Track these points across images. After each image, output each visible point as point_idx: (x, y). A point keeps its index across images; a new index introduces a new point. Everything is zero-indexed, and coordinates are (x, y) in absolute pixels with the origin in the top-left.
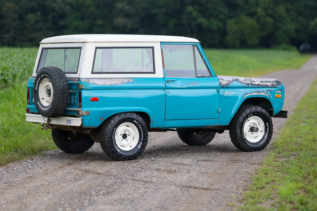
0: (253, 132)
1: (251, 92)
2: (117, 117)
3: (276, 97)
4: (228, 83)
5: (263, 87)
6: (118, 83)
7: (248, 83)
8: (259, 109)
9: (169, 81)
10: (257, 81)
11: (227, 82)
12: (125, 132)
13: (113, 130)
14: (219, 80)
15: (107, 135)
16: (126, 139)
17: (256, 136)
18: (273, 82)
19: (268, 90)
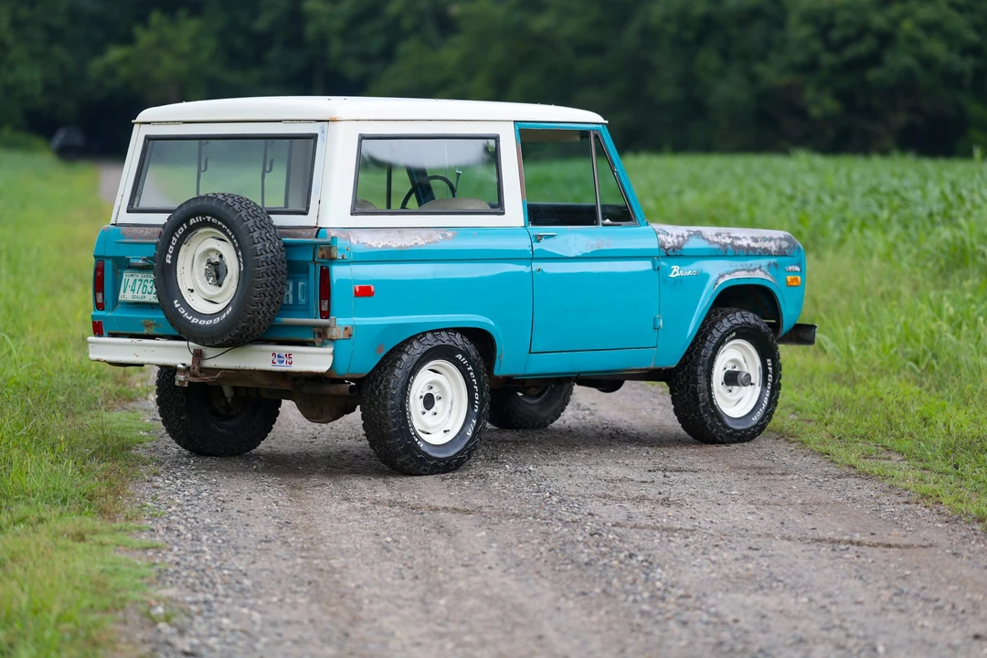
0: (730, 388)
1: (733, 269)
2: (415, 344)
3: (788, 285)
4: (679, 242)
5: (760, 256)
6: (421, 242)
7: (726, 245)
8: (751, 318)
9: (541, 236)
10: (745, 237)
11: (675, 241)
12: (431, 388)
13: (408, 382)
14: (657, 233)
15: (392, 399)
16: (433, 410)
17: (738, 397)
18: (781, 239)
19: (769, 265)
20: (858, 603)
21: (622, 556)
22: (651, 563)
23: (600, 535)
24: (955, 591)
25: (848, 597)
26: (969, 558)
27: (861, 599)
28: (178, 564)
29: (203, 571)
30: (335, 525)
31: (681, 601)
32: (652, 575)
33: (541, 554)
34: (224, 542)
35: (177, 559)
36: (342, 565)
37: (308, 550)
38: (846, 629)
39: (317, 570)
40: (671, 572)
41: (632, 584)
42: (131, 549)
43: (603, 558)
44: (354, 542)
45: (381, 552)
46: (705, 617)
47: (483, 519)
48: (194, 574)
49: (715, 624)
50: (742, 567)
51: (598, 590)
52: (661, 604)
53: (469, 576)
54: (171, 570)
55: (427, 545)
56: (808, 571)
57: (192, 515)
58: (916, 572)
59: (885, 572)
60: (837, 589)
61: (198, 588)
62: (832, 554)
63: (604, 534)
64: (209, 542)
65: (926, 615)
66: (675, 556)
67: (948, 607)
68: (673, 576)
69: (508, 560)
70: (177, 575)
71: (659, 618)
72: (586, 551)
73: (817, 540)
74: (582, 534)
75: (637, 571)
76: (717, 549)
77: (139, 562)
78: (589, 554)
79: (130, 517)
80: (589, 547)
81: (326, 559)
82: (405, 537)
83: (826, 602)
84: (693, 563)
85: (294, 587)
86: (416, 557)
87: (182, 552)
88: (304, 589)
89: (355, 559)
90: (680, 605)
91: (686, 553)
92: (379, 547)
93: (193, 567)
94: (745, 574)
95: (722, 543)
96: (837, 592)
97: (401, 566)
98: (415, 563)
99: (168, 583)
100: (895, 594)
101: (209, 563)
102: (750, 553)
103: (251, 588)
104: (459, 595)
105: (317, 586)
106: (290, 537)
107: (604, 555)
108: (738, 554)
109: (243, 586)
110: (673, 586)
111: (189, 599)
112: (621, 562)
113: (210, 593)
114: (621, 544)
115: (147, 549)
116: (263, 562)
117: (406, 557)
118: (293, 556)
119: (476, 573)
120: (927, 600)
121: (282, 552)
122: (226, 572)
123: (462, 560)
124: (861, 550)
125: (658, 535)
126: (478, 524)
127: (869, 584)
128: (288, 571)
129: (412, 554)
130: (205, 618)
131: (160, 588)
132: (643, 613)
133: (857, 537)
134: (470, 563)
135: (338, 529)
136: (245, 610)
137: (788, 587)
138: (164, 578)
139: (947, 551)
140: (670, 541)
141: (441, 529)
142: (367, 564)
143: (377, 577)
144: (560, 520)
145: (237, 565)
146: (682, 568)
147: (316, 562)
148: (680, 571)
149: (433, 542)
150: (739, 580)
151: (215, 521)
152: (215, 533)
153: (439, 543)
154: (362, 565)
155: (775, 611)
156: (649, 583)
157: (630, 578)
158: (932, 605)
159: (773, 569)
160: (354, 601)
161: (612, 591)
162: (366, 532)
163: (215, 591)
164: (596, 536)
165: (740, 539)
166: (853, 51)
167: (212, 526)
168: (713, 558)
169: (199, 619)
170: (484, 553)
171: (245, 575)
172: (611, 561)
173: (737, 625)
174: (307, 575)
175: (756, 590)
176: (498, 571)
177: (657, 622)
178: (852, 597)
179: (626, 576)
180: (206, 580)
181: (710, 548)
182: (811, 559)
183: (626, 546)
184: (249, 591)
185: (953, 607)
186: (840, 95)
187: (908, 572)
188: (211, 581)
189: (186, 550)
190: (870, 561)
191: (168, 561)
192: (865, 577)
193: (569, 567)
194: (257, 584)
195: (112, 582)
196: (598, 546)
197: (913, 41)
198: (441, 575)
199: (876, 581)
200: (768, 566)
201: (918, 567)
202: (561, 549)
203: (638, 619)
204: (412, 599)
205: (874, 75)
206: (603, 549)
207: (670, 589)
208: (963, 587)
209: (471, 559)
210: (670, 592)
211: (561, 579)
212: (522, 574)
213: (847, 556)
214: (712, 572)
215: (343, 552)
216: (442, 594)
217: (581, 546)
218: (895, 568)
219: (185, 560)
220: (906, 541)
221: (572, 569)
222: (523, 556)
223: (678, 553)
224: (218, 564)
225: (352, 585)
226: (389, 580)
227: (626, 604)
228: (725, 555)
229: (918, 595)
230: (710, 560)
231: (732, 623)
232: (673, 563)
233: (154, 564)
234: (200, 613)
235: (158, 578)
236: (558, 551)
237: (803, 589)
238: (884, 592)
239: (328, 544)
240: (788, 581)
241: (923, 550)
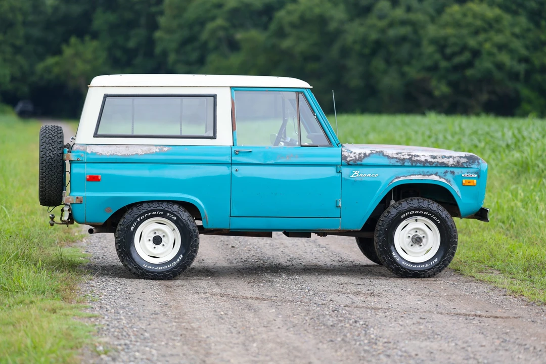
7: (404, 159)
20: (482, 346)
21: (351, 322)
22: (367, 325)
23: (338, 311)
24: (535, 340)
25: (477, 343)
26: (541, 323)
27: (484, 344)
28: (108, 325)
29: (123, 328)
30: (192, 306)
31: (386, 345)
32: (368, 331)
33: (306, 321)
34: (132, 314)
35: (108, 323)
36: (198, 326)
37: (178, 318)
38: (477, 359)
39: (184, 328)
40: (379, 330)
41: (358, 336)
42: (81, 318)
43: (341, 323)
44: (203, 314)
45: (219, 320)
46: (400, 353)
47: (273, 303)
48: (117, 330)
49: (405, 357)
50: (417, 328)
51: (339, 339)
52: (375, 346)
53: (268, 332)
54: (105, 328)
55: (243, 316)
56: (453, 330)
57: (113, 301)
58: (512, 331)
59: (496, 330)
60: (470, 339)
61: (120, 337)
62: (465, 321)
63: (340, 311)
64: (124, 314)
65: (520, 352)
66: (380, 322)
67: (532, 349)
68: (380, 332)
69: (289, 324)
70: (108, 331)
71: (374, 353)
72: (331, 319)
73: (457, 314)
74: (327, 311)
75: (360, 329)
76: (402, 319)
77: (87, 324)
78: (333, 321)
79: (79, 301)
80: (332, 317)
81: (189, 323)
82: (230, 312)
83: (465, 345)
84: (390, 325)
85: (173, 337)
86: (238, 322)
87: (110, 319)
88: (179, 338)
89: (204, 323)
90: (385, 347)
91: (386, 321)
92: (217, 317)
93: (117, 327)
94: (419, 331)
95: (404, 315)
96: (470, 341)
97: (230, 327)
98: (237, 325)
99: (104, 335)
100: (502, 342)
101: (125, 325)
102: (421, 321)
103: (149, 337)
104: (263, 341)
105: (186, 337)
106: (168, 312)
107: (341, 321)
108: (414, 321)
109: (145, 336)
110: (380, 337)
111: (116, 343)
112: (351, 325)
113: (127, 340)
114: (350, 316)
115: (91, 317)
116: (154, 324)
117: (232, 322)
118: (171, 322)
119: (271, 330)
120: (520, 345)
121: (164, 319)
122: (135, 329)
123: (263, 324)
124: (481, 319)
125: (370, 311)
126: (270, 305)
127: (487, 336)
128: (169, 329)
129: (235, 321)
130: (126, 353)
131: (100, 337)
132: (365, 351)
133: (479, 313)
134: (268, 325)
135: (194, 308)
136: (147, 349)
137: (443, 338)
138: (101, 332)
139: (529, 320)
140: (376, 314)
141: (250, 308)
142: (212, 326)
143: (217, 332)
144: (315, 303)
145: (140, 326)
146: (384, 328)
147: (184, 324)
148: (383, 330)
149: (246, 315)
150: (416, 334)
151: (126, 303)
152: (127, 310)
153: (250, 316)
154: (208, 326)
155: (437, 350)
156: (367, 336)
157: (356, 333)
158: (523, 347)
159: (434, 329)
160: (206, 344)
161: (347, 340)
162: (209, 310)
163: (130, 339)
164: (336, 312)
165: (415, 314)
166: (458, 60)
167: (125, 306)
168: (401, 323)
169: (123, 353)
170: (275, 320)
171: (145, 331)
172: (345, 325)
173: (417, 357)
174: (179, 331)
175: (426, 339)
176: (284, 330)
177: (373, 355)
178: (479, 343)
179: (354, 332)
180: (125, 334)
181: (399, 318)
182: (454, 323)
183: (352, 317)
184: (149, 339)
185: (535, 348)
186: (450, 84)
187: (508, 331)
188: (127, 334)
189: (112, 318)
190: (487, 325)
191: (102, 323)
192: (485, 333)
193: (323, 327)
194: (152, 336)
195: (73, 334)
196: (337, 317)
197: (490, 54)
198: (252, 331)
199: (491, 335)
200: (431, 327)
201: (513, 328)
202: (317, 318)
203: (362, 354)
204: (238, 344)
205: (469, 72)
206: (340, 318)
207: (379, 338)
208: (539, 338)
209: (268, 323)
210: (379, 340)
211: (318, 334)
212: (297, 331)
213: (474, 322)
214: (401, 330)
215: (198, 320)
216: (254, 341)
217: (328, 317)
218: (501, 328)
219: (112, 323)
220: (505, 315)
221: (324, 329)
222: (297, 322)
223: (381, 320)
224: (130, 325)
225: (205, 336)
226: (224, 334)
227: (355, 346)
228: (407, 322)
229: (515, 342)
230: (399, 324)
231: (414, 356)
232: (379, 326)
233: (96, 325)
234: (123, 350)
235: (98, 332)
236: (315, 319)
237: (452, 339)
238: (496, 340)
239: (189, 315)
240: (443, 335)
241: (515, 319)
